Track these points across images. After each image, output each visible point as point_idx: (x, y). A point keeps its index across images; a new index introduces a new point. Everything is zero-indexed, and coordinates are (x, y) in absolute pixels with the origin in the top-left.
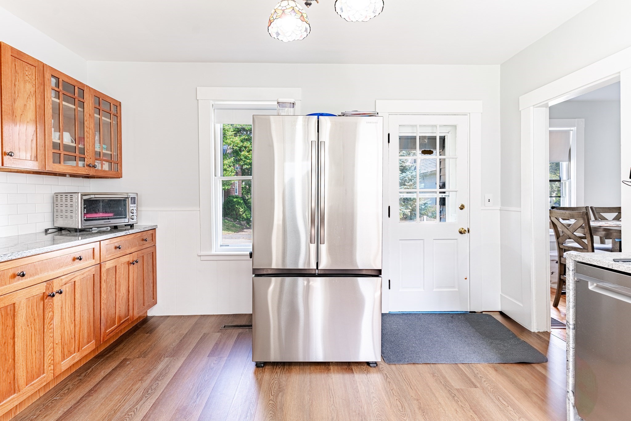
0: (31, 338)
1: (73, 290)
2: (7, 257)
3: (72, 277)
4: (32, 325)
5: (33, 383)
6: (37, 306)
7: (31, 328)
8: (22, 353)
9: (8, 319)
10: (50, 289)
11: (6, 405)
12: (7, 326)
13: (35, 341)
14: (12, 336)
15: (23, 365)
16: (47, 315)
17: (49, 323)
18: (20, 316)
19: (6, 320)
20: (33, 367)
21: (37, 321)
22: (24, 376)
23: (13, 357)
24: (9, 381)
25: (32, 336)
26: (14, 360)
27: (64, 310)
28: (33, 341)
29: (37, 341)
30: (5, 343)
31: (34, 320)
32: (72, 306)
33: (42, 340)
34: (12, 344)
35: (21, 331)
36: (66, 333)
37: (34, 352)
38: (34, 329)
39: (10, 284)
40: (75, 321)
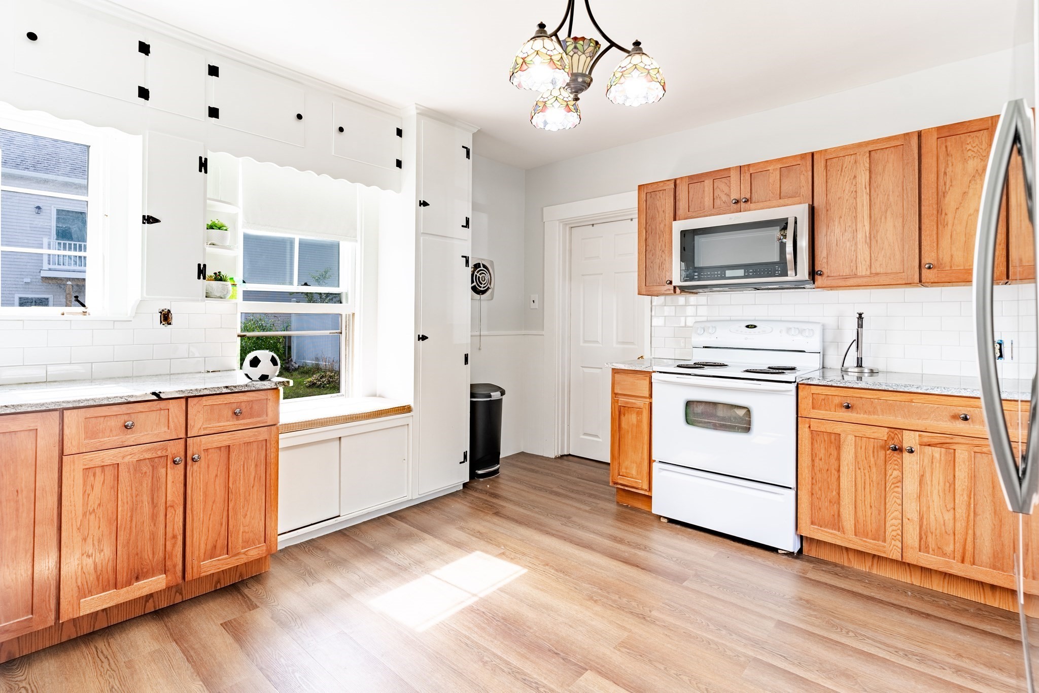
0: (864, 486)
1: (952, 462)
2: (825, 381)
3: (948, 441)
4: (866, 471)
5: (865, 539)
6: (873, 452)
7: (865, 474)
8: (848, 494)
9: (832, 447)
10: (895, 439)
11: (827, 534)
12: (831, 454)
13: (870, 493)
14: (836, 466)
15: (848, 507)
16: (890, 471)
17: (893, 484)
18: (845, 450)
19: (829, 447)
20: (866, 522)
21: (874, 470)
22: (850, 520)
23: (837, 491)
24: (832, 513)
25: (866, 484)
26: (839, 494)
27: (929, 482)
28: (867, 490)
29: (874, 494)
30: (828, 470)
31: (870, 467)
32: (948, 485)
33: (883, 499)
34: (836, 476)
35: (846, 468)
36: (932, 517)
37: (869, 505)
38: (870, 478)
39: (835, 411)
40: (956, 512)
